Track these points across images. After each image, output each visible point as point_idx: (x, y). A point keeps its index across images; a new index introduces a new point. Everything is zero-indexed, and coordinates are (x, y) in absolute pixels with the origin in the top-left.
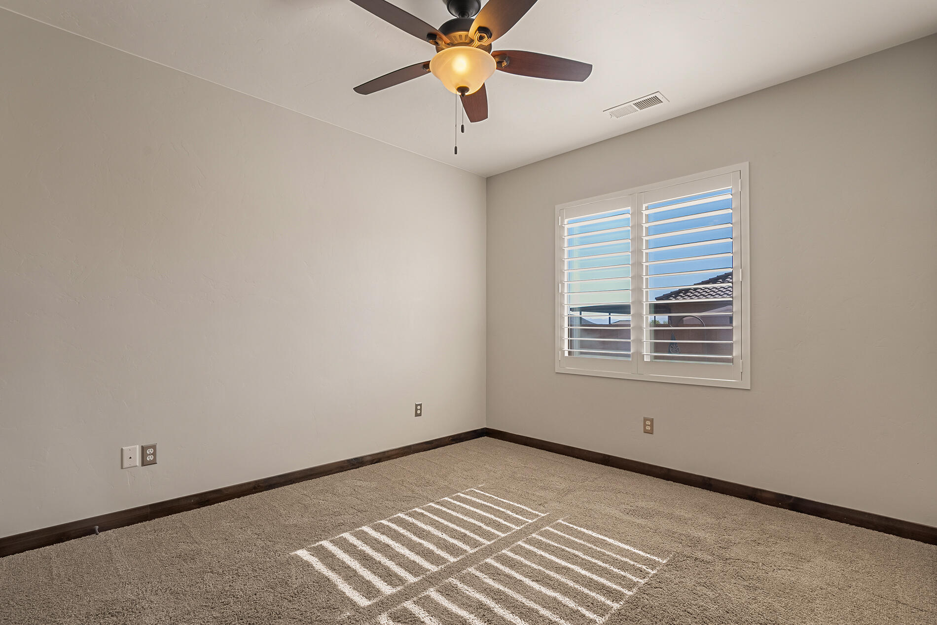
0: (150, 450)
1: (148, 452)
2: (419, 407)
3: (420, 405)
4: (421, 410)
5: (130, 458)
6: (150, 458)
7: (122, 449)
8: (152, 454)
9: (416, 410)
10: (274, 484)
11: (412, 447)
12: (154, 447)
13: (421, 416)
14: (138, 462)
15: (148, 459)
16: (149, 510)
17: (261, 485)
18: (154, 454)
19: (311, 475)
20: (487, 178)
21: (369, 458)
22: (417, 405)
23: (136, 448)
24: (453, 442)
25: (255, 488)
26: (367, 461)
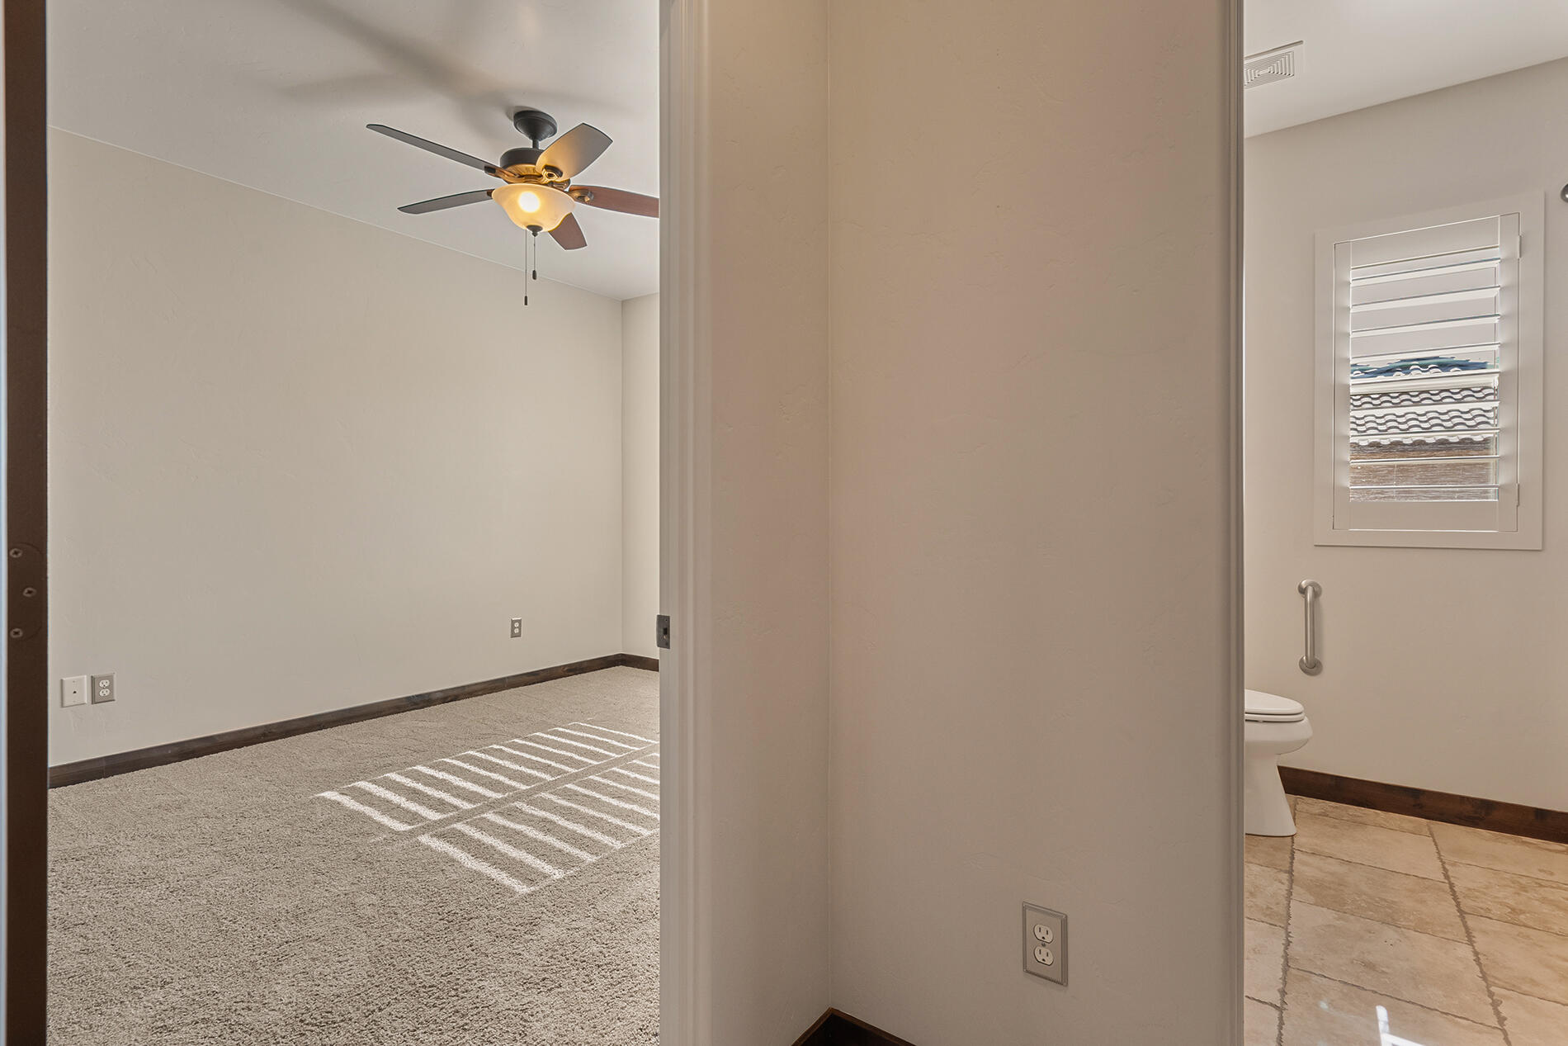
0: (105, 681)
1: (101, 685)
2: (517, 625)
3: (520, 621)
4: (520, 628)
5: (75, 692)
6: (104, 693)
7: (62, 680)
8: (107, 688)
9: (513, 628)
10: (294, 730)
11: (507, 680)
12: (110, 678)
13: (520, 636)
14: (86, 698)
15: (101, 694)
16: (104, 764)
17: (274, 730)
18: (111, 687)
19: (351, 718)
20: (623, 302)
21: (441, 695)
22: (513, 622)
23: (81, 681)
24: (570, 674)
25: (264, 735)
26: (438, 699)
